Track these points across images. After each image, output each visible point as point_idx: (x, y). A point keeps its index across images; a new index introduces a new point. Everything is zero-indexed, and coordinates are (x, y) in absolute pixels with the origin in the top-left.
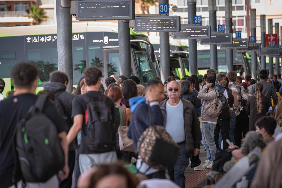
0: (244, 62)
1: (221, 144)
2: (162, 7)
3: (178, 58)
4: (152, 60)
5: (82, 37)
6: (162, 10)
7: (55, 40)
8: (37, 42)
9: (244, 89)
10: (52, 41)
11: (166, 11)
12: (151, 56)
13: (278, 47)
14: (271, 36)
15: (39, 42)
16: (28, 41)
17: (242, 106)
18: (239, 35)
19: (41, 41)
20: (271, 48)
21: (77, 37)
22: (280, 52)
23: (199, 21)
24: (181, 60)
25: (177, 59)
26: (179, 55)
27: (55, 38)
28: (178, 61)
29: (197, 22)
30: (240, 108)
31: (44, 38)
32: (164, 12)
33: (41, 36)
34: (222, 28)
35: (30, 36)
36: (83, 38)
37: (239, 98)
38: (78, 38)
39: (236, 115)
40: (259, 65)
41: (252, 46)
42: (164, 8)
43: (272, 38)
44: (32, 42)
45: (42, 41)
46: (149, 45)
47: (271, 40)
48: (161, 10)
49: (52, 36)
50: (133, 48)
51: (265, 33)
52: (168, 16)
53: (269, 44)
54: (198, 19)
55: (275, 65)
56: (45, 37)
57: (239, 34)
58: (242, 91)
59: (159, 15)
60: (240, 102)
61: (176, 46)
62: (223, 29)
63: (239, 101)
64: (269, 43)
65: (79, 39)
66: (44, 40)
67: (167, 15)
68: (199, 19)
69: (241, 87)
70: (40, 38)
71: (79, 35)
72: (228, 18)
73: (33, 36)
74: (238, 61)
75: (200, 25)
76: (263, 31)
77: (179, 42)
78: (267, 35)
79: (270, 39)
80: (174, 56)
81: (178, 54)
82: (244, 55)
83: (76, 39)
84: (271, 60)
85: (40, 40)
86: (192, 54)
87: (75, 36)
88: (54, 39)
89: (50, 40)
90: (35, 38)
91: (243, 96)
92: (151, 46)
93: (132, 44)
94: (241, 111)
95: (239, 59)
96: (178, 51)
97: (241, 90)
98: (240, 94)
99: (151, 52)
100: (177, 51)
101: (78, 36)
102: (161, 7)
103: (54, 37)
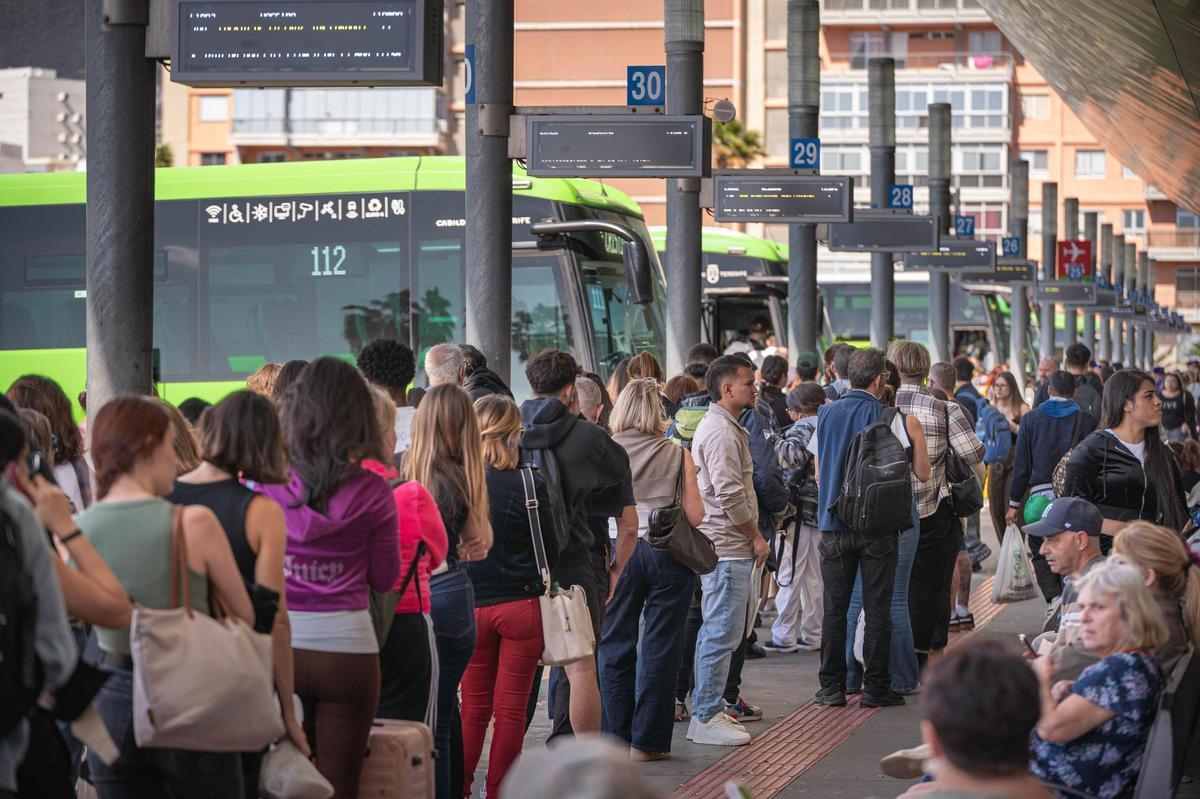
0: (989, 321)
1: (855, 628)
2: (639, 79)
3: (768, 299)
4: (641, 294)
5: (398, 207)
6: (639, 92)
7: (303, 216)
8: (242, 221)
9: (959, 413)
10: (294, 220)
11: (653, 97)
12: (638, 279)
13: (1094, 281)
14: (1073, 245)
15: (248, 221)
16: (210, 217)
17: (948, 479)
18: (968, 230)
19: (255, 218)
20: (1071, 279)
21: (379, 206)
22: (1099, 296)
23: (811, 159)
24: (778, 307)
25: (765, 302)
26: (770, 288)
27: (305, 210)
28: (767, 308)
29: (802, 162)
30: (938, 488)
31: (265, 209)
32: (646, 101)
33: (256, 201)
34: (905, 196)
35: (219, 202)
36: (402, 211)
37: (939, 447)
38: (382, 210)
39: (921, 517)
40: (1036, 333)
41: (1011, 269)
42: (645, 84)
43: (1076, 252)
44: (225, 222)
45: (260, 219)
46: (631, 240)
47: (1074, 258)
48: (634, 92)
49: (294, 203)
50: (575, 251)
51: (1054, 237)
52: (661, 114)
53: (1067, 271)
54: (805, 153)
55: (1081, 335)
56: (271, 204)
57: (966, 224)
58: (951, 422)
59: (628, 112)
60: (940, 465)
61: (763, 259)
62: (906, 200)
63: (938, 459)
64: (1067, 266)
65: (387, 216)
66: (265, 216)
67: (657, 110)
68: (811, 150)
69: (950, 404)
70: (252, 209)
71: (386, 199)
72: (938, 179)
73: (230, 201)
74: (972, 319)
75: (814, 172)
76: (1048, 231)
77: (774, 247)
78: (1061, 244)
79: (1070, 256)
80: (753, 293)
81: (768, 285)
82: (990, 301)
83: (377, 215)
84: (1072, 317)
85: (252, 216)
86: (800, 280)
87: (375, 205)
88: (301, 212)
89: (287, 214)
90: (235, 207)
91: (954, 442)
92: (638, 245)
93: (575, 236)
94: (945, 500)
95: (975, 313)
96: (768, 275)
97: (947, 418)
98: (944, 431)
99: (637, 266)
100: (764, 276)
101: (383, 202)
102: (634, 79)
103: (301, 207)
